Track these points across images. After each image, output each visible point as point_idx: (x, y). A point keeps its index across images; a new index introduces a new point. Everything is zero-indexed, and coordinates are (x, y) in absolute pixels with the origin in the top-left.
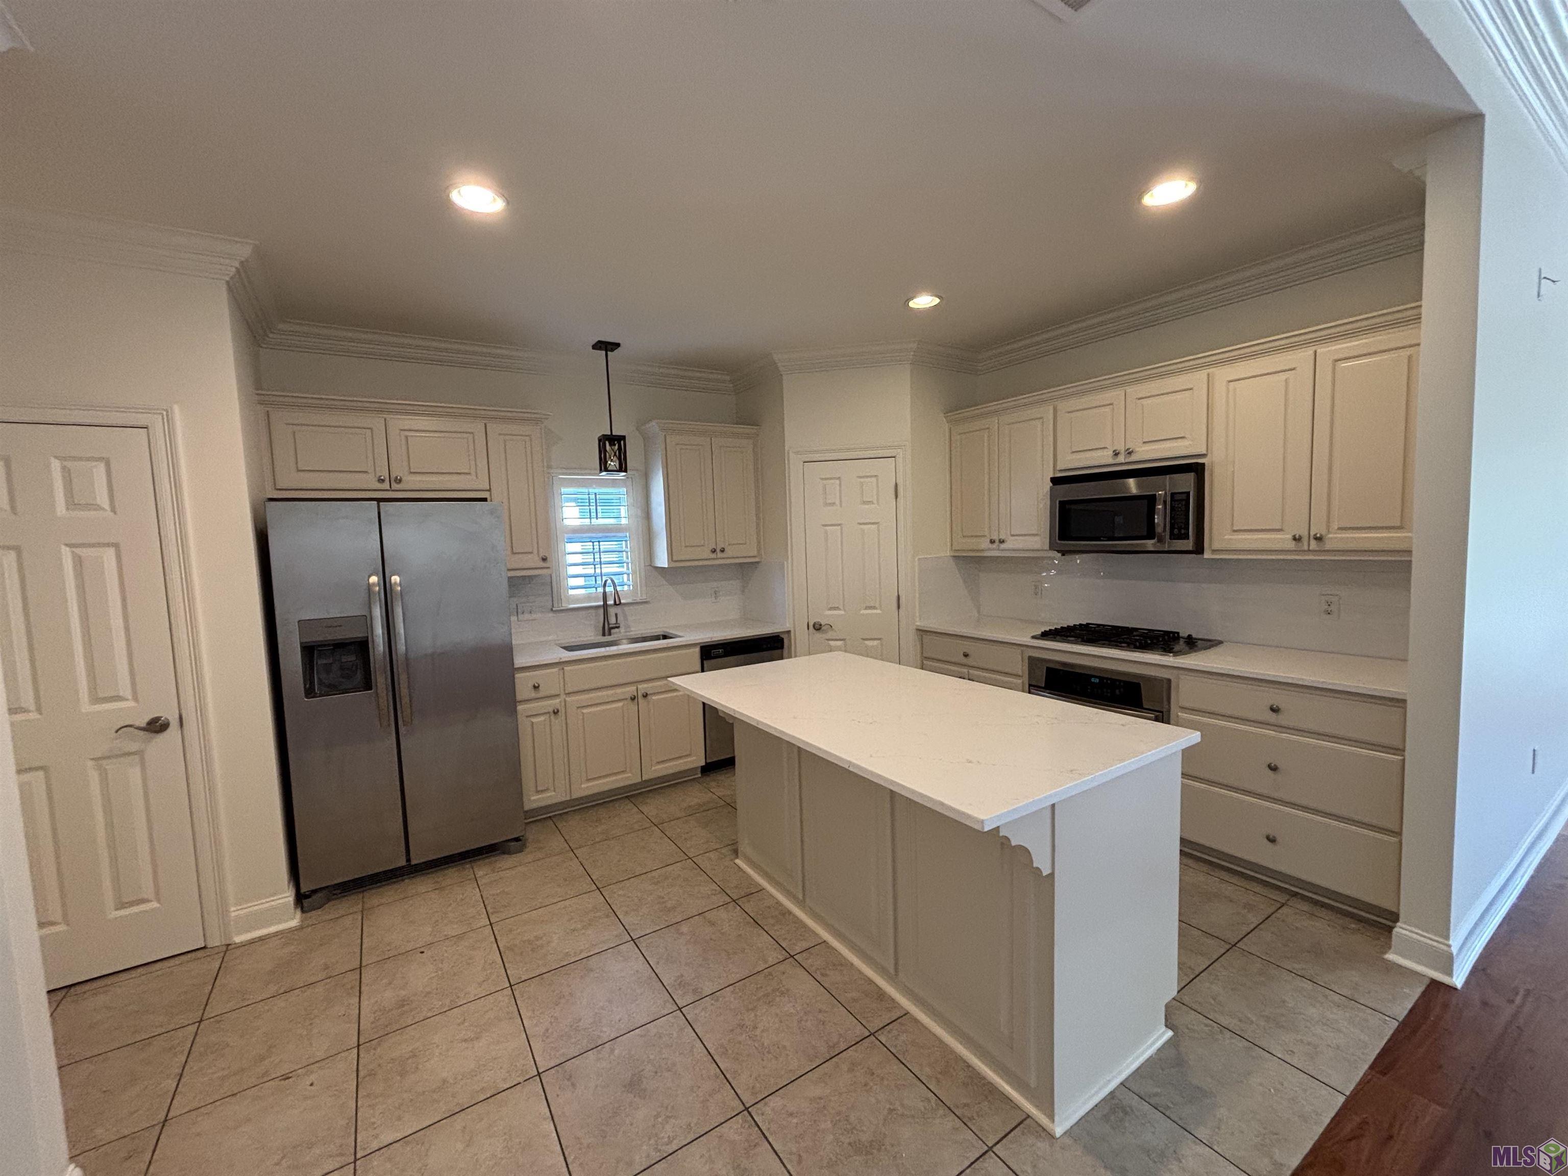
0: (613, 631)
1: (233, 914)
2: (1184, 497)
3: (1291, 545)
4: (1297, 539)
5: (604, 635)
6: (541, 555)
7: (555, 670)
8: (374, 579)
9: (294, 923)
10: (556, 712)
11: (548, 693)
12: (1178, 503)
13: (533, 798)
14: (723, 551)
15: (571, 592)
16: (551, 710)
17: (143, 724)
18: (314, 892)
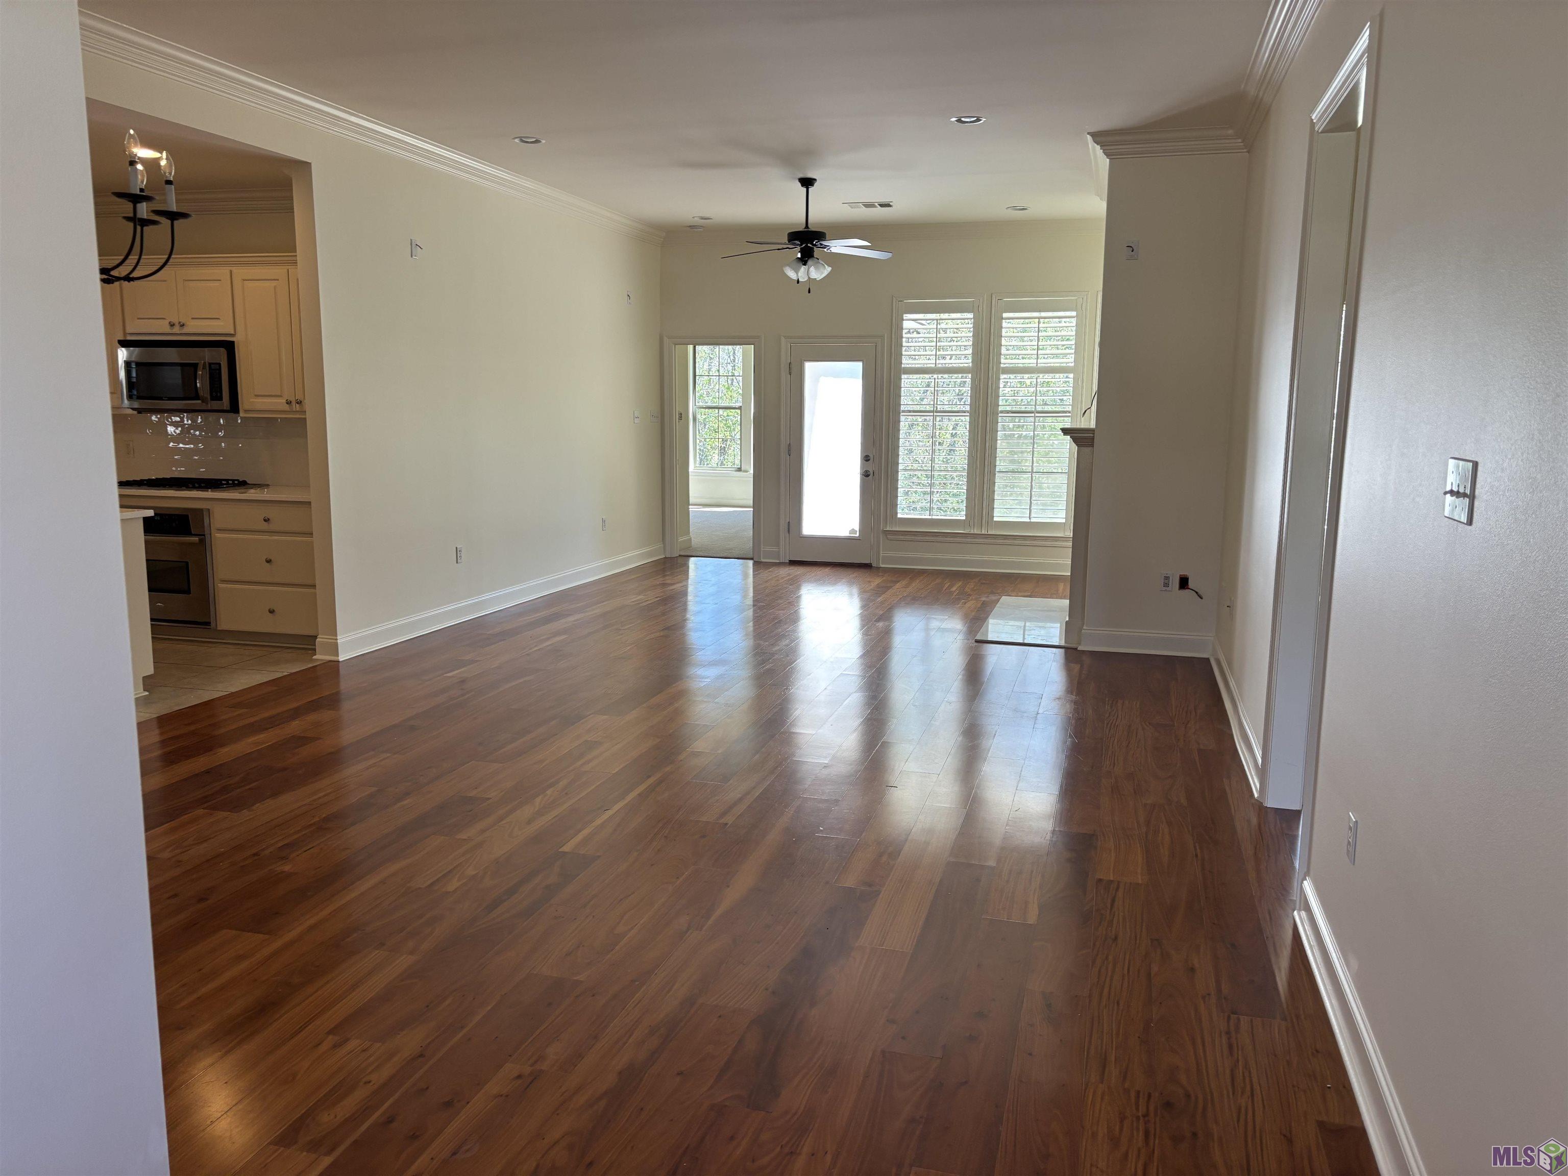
2: (217, 367)
3: (287, 407)
4: (289, 403)
12: (214, 372)
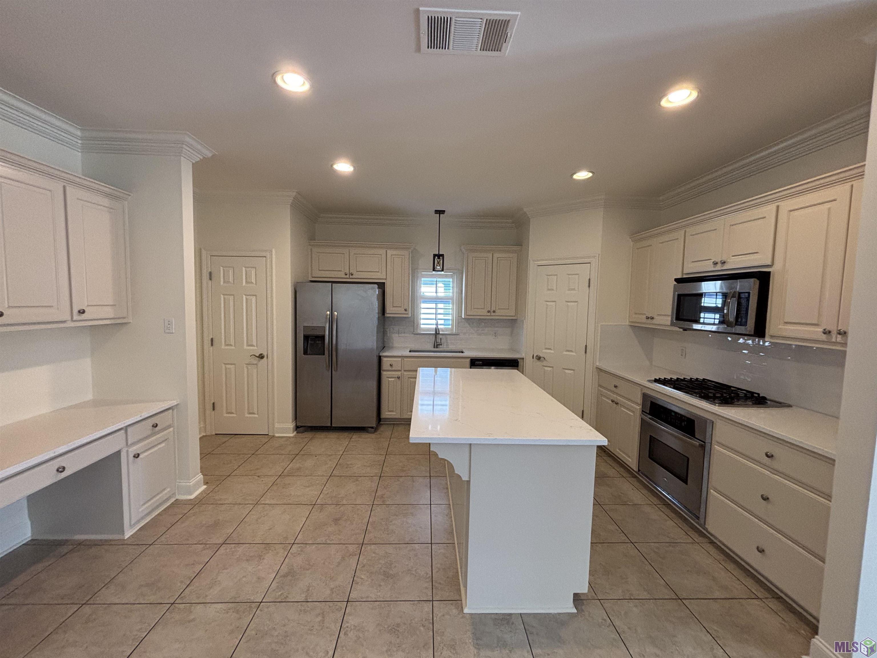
0: (438, 346)
1: (276, 426)
2: (747, 295)
4: (827, 333)
5: (434, 347)
6: (405, 308)
7: (400, 359)
8: (328, 313)
9: (292, 435)
10: (399, 378)
11: (396, 369)
12: (743, 299)
13: (387, 413)
14: (494, 312)
15: (422, 326)
16: (397, 376)
17: (258, 355)
18: (301, 427)
